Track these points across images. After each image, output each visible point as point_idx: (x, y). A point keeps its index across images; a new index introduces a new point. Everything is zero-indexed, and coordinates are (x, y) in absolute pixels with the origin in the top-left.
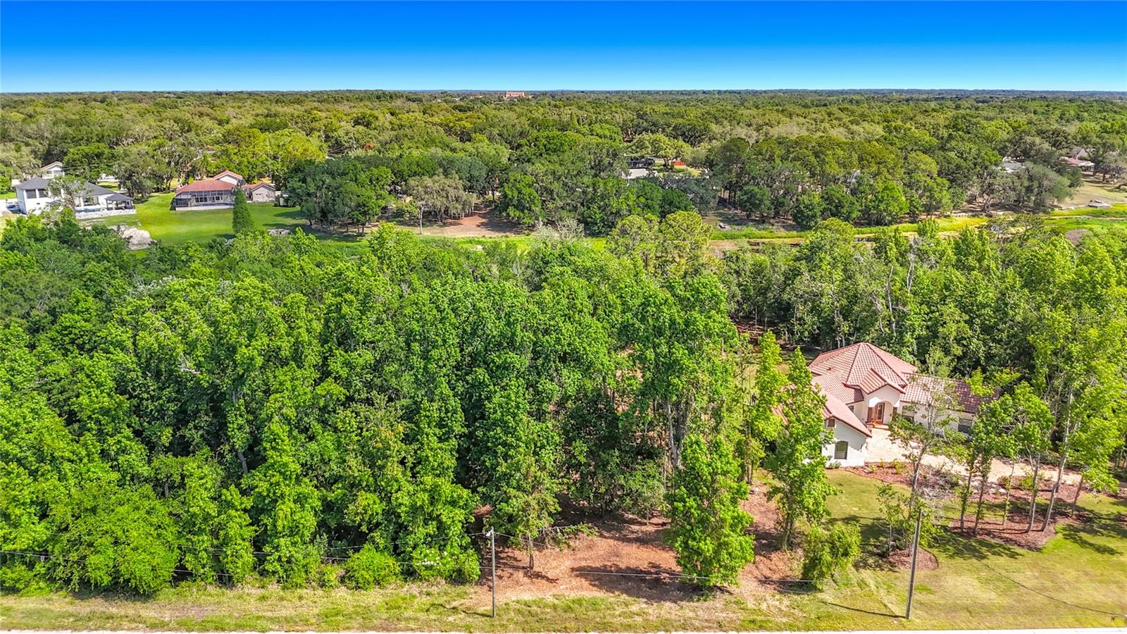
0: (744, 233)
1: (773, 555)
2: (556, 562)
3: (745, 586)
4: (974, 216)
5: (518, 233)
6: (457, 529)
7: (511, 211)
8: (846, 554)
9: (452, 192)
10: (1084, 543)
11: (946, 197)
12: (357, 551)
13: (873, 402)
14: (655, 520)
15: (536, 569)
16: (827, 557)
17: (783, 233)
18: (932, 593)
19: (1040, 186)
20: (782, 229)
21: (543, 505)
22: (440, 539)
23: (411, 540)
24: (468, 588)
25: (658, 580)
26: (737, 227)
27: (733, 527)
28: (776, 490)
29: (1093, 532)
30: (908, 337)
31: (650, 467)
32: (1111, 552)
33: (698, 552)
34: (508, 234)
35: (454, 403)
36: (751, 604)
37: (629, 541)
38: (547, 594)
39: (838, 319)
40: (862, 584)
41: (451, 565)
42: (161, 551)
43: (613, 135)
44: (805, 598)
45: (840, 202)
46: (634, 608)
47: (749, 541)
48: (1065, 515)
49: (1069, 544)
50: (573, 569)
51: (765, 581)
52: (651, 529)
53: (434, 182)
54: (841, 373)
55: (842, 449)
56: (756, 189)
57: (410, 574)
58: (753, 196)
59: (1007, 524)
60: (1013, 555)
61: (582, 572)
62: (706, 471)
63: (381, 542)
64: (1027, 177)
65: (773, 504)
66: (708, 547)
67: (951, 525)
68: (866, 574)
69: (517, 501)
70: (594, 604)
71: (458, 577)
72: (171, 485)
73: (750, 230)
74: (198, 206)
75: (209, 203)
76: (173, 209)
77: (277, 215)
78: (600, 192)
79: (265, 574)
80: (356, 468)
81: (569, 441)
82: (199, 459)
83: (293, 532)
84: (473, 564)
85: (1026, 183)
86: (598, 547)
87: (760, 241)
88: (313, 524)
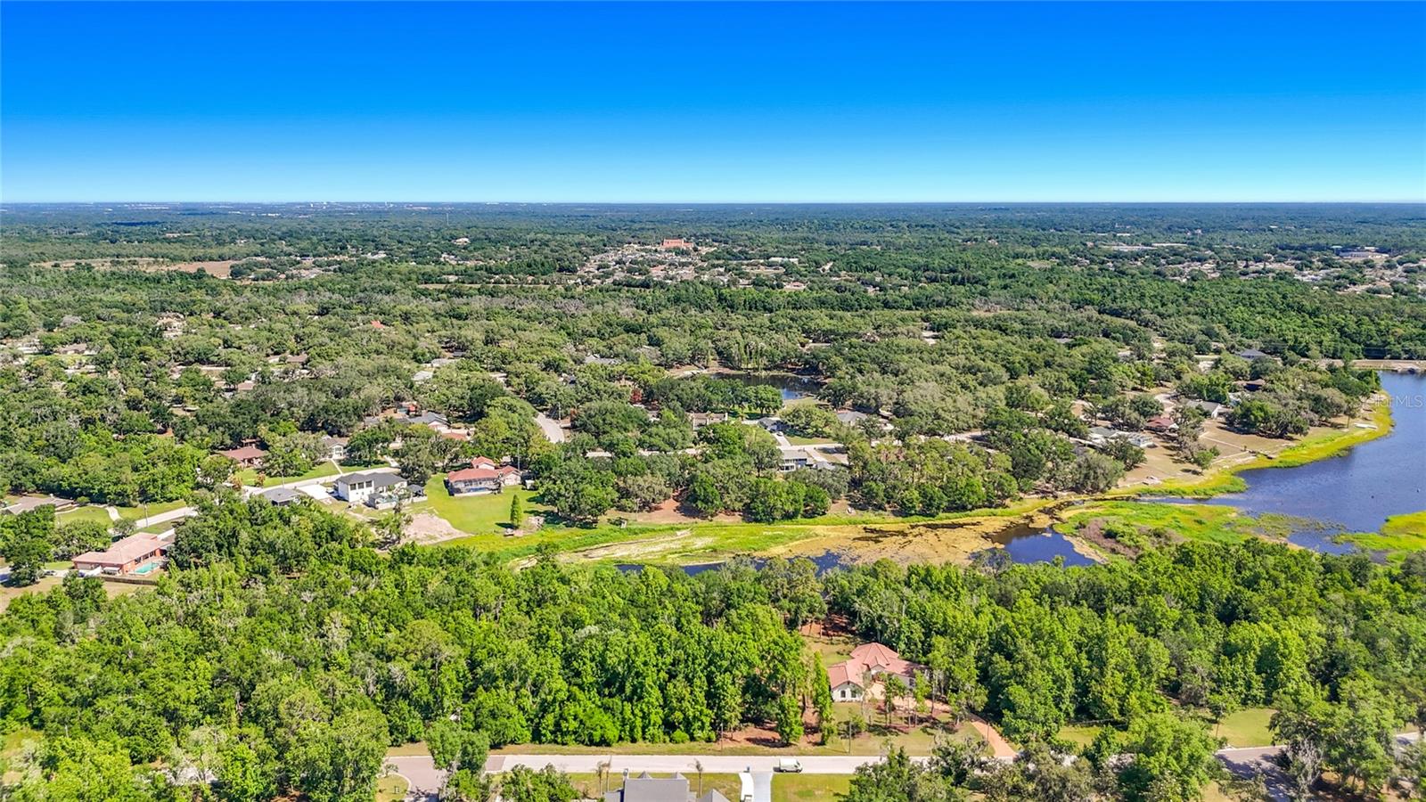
0: (864, 519)
1: (814, 735)
2: (740, 736)
3: (801, 745)
4: (1042, 498)
5: (704, 518)
6: (708, 724)
7: (699, 503)
9: (657, 488)
10: (926, 732)
12: (674, 731)
13: (874, 671)
14: (773, 722)
15: (733, 738)
16: (829, 735)
17: (892, 518)
18: (862, 746)
19: (1095, 473)
21: (736, 716)
22: (702, 728)
23: (693, 728)
24: (711, 743)
25: (773, 742)
26: (860, 513)
27: (797, 724)
29: (933, 728)
30: (902, 636)
31: (774, 703)
33: (786, 732)
34: (697, 519)
35: (704, 679)
36: (800, 749)
37: (764, 729)
38: (738, 746)
40: (842, 744)
41: (706, 736)
42: (615, 731)
44: (820, 747)
46: (764, 750)
47: (802, 728)
48: (929, 721)
49: (921, 732)
50: (745, 738)
51: (808, 743)
52: (773, 725)
53: (645, 481)
54: (863, 658)
55: (854, 694)
56: (874, 485)
57: (692, 739)
58: (871, 490)
59: (903, 724)
61: (749, 740)
63: (683, 728)
65: (815, 717)
66: (788, 730)
67: (883, 725)
68: (845, 741)
69: (728, 715)
70: (752, 748)
71: (709, 740)
72: (609, 708)
73: (869, 516)
74: (469, 491)
75: (474, 487)
76: (451, 494)
77: (529, 500)
78: (762, 489)
79: (644, 739)
80: (675, 704)
81: (744, 693)
82: (617, 700)
83: (654, 725)
84: (713, 736)
85: (1084, 472)
86: (753, 731)
87: (873, 526)
88: (661, 722)
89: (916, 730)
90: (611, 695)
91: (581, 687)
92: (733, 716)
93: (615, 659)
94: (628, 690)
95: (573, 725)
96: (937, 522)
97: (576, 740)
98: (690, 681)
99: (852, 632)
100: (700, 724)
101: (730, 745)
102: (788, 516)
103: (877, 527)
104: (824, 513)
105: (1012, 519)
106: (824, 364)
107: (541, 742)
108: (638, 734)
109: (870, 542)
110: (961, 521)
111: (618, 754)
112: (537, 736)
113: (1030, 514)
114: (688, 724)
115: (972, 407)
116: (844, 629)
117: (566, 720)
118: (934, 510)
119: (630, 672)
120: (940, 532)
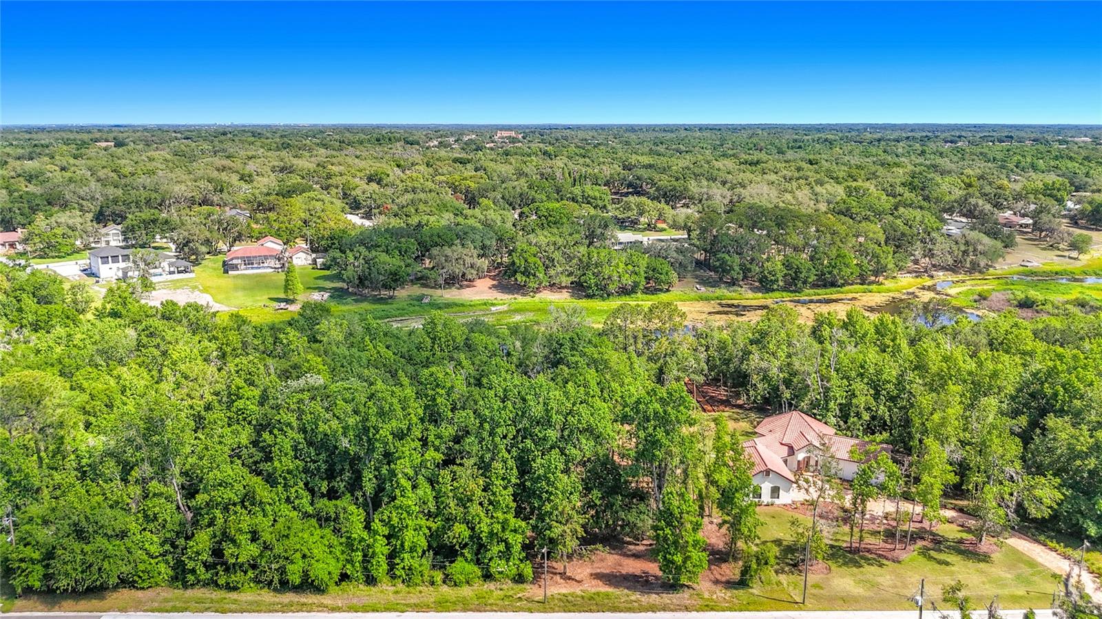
0: (717, 295)
1: (724, 566)
2: (580, 570)
3: (704, 586)
4: (917, 277)
5: (524, 295)
6: (518, 547)
7: (519, 277)
8: (766, 563)
9: (468, 260)
10: (931, 558)
11: (890, 262)
12: (452, 562)
13: (801, 456)
14: (644, 542)
15: (568, 574)
16: (754, 566)
17: (750, 295)
18: (821, 588)
19: (975, 250)
20: (750, 292)
21: (573, 532)
22: (506, 555)
23: (489, 555)
24: (524, 586)
25: (647, 581)
26: (711, 289)
27: (694, 546)
28: (725, 522)
29: (940, 551)
30: (832, 404)
31: (642, 507)
32: (947, 564)
33: (673, 562)
34: (516, 296)
35: (511, 463)
36: (706, 595)
37: (628, 556)
38: (578, 590)
39: (782, 387)
40: (779, 583)
41: (514, 571)
42: (333, 562)
43: (603, 195)
44: (741, 592)
45: (798, 268)
46: (633, 598)
47: (706, 555)
48: (923, 538)
49: (921, 558)
50: (591, 575)
51: (717, 582)
52: (641, 548)
53: (453, 251)
54: (778, 435)
55: (775, 492)
56: (727, 257)
57: (488, 576)
58: (724, 262)
59: (882, 545)
60: (881, 565)
61: (598, 576)
62: (676, 511)
63: (469, 556)
64: (964, 242)
65: (724, 530)
66: (678, 559)
67: (844, 545)
68: (782, 578)
69: (557, 530)
70: (607, 595)
71: (519, 579)
72: (328, 519)
73: (722, 291)
74: (246, 269)
75: (256, 266)
76: (226, 272)
77: (317, 278)
78: (594, 260)
79: (394, 577)
80: (453, 508)
81: (588, 489)
82: (345, 502)
83: (412, 550)
84: (528, 570)
85: (963, 248)
86: (607, 560)
87: (730, 302)
88: (424, 544)
89: (910, 554)
90: (332, 494)
91: (271, 480)
92: (567, 531)
93: (335, 423)
94: (369, 486)
95: (250, 550)
96: (805, 298)
97: (257, 581)
98: (484, 467)
99: (740, 407)
100: (502, 547)
101: (558, 588)
102: (625, 291)
103: (735, 302)
104: (668, 290)
105: (892, 294)
106: (647, 184)
107: (185, 586)
108: (380, 567)
109: (730, 316)
110: (834, 297)
111: (333, 610)
112: (180, 576)
113: (911, 290)
114: (478, 545)
115: (812, 202)
116: (726, 403)
117: (233, 541)
118: (800, 284)
119: (371, 450)
120: (812, 306)
